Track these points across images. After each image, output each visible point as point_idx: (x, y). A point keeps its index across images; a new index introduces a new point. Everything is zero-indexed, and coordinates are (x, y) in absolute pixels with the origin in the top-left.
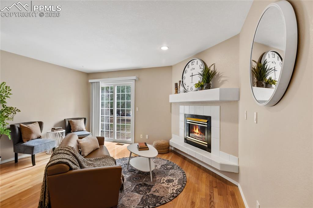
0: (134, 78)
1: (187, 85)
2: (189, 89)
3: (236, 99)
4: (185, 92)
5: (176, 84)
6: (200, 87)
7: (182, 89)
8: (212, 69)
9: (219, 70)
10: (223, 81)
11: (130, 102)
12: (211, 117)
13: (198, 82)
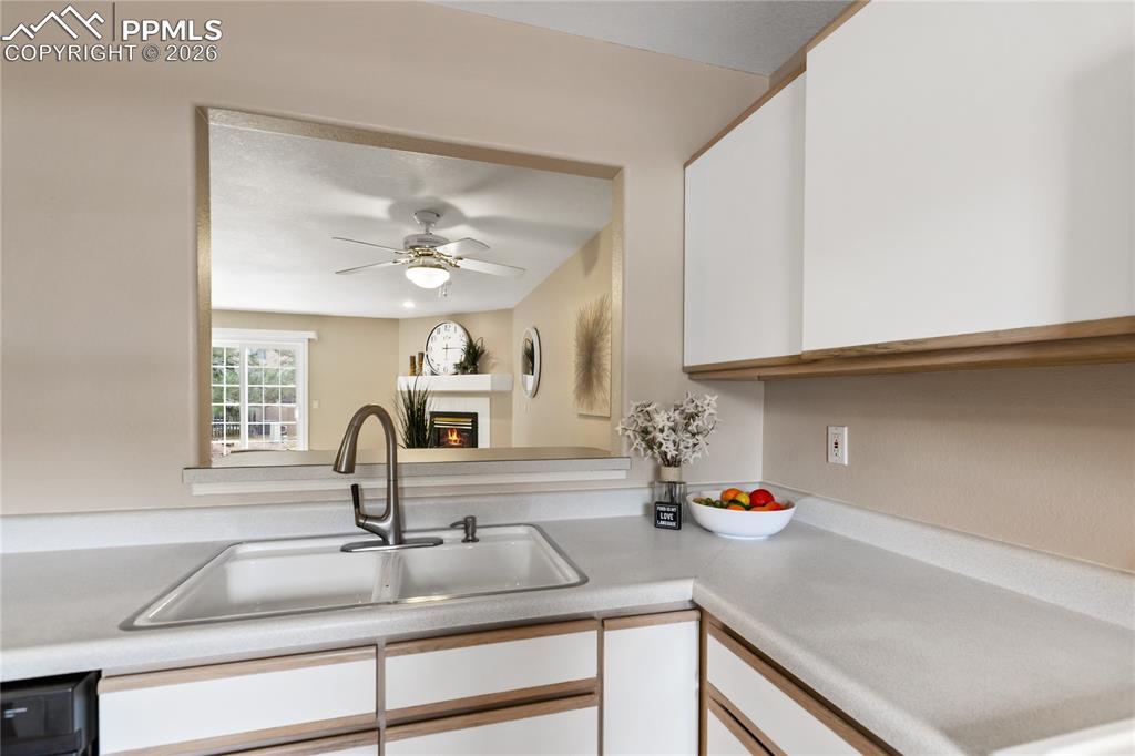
0: (312, 335)
1: (436, 362)
2: (441, 370)
3: (509, 389)
4: (433, 374)
5: (413, 358)
6: (462, 368)
7: (426, 368)
8: (479, 344)
9: (488, 348)
10: (494, 364)
11: (294, 389)
12: (476, 414)
13: (458, 362)
